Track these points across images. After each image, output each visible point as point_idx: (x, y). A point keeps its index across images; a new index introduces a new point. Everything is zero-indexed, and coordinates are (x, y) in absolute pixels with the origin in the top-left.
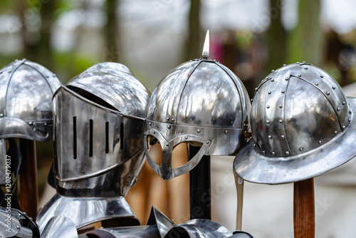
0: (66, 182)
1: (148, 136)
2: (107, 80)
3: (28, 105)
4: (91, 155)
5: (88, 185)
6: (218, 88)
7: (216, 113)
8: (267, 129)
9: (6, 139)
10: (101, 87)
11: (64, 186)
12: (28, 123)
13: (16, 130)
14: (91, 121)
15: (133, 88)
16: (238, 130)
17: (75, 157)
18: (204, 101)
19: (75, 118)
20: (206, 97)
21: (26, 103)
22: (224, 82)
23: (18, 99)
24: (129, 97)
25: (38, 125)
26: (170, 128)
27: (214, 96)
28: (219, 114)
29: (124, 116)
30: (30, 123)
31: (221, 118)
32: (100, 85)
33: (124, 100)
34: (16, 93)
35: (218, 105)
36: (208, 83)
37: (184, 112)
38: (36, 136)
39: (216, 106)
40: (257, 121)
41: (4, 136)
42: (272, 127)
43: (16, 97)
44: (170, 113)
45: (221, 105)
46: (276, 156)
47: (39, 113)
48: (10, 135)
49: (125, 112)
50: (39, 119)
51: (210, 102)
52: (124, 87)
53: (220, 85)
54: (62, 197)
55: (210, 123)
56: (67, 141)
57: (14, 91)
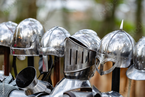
0: (67, 73)
1: (96, 58)
2: (87, 36)
3: (58, 43)
4: (76, 64)
5: (75, 75)
6: (124, 42)
7: (122, 51)
8: (137, 59)
9: (48, 55)
10: (83, 39)
11: (66, 74)
12: (56, 50)
13: (51, 52)
14: (77, 51)
15: (96, 40)
16: (130, 59)
17: (70, 64)
18: (118, 47)
19: (71, 49)
20: (119, 45)
21: (57, 42)
22: (127, 40)
23: (54, 40)
24: (93, 43)
25: (60, 51)
26: (104, 56)
27: (122, 45)
28: (123, 52)
29: (90, 50)
30: (57, 50)
31: (124, 53)
32: (83, 38)
33: (91, 44)
34: (54, 38)
35: (123, 48)
36: (121, 40)
37: (110, 50)
38: (59, 55)
39: (123, 49)
40: (135, 55)
41: (47, 54)
42: (139, 59)
43: (53, 40)
44: (104, 50)
45: (125, 48)
46: (140, 69)
47: (61, 47)
48: (49, 54)
49: (91, 49)
50: (61, 49)
51: (121, 47)
52: (92, 39)
53: (126, 41)
54: (66, 79)
55: (120, 55)
56: (68, 58)
57: (53, 37)
